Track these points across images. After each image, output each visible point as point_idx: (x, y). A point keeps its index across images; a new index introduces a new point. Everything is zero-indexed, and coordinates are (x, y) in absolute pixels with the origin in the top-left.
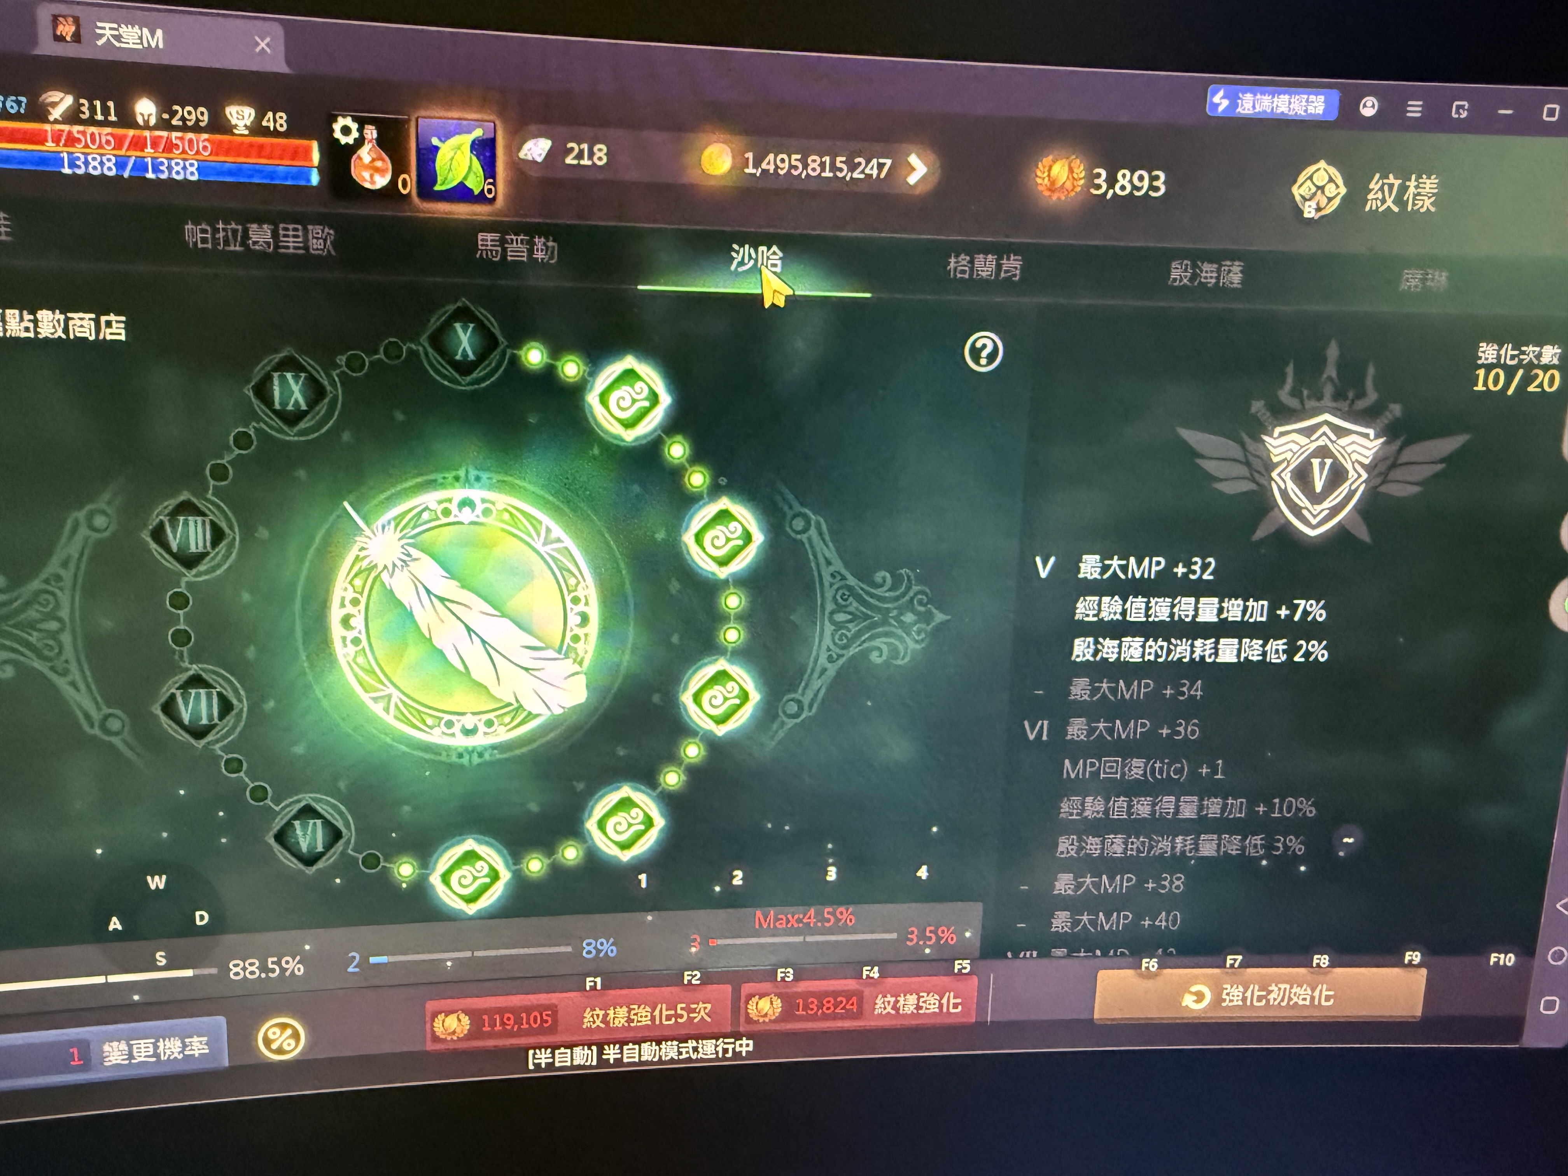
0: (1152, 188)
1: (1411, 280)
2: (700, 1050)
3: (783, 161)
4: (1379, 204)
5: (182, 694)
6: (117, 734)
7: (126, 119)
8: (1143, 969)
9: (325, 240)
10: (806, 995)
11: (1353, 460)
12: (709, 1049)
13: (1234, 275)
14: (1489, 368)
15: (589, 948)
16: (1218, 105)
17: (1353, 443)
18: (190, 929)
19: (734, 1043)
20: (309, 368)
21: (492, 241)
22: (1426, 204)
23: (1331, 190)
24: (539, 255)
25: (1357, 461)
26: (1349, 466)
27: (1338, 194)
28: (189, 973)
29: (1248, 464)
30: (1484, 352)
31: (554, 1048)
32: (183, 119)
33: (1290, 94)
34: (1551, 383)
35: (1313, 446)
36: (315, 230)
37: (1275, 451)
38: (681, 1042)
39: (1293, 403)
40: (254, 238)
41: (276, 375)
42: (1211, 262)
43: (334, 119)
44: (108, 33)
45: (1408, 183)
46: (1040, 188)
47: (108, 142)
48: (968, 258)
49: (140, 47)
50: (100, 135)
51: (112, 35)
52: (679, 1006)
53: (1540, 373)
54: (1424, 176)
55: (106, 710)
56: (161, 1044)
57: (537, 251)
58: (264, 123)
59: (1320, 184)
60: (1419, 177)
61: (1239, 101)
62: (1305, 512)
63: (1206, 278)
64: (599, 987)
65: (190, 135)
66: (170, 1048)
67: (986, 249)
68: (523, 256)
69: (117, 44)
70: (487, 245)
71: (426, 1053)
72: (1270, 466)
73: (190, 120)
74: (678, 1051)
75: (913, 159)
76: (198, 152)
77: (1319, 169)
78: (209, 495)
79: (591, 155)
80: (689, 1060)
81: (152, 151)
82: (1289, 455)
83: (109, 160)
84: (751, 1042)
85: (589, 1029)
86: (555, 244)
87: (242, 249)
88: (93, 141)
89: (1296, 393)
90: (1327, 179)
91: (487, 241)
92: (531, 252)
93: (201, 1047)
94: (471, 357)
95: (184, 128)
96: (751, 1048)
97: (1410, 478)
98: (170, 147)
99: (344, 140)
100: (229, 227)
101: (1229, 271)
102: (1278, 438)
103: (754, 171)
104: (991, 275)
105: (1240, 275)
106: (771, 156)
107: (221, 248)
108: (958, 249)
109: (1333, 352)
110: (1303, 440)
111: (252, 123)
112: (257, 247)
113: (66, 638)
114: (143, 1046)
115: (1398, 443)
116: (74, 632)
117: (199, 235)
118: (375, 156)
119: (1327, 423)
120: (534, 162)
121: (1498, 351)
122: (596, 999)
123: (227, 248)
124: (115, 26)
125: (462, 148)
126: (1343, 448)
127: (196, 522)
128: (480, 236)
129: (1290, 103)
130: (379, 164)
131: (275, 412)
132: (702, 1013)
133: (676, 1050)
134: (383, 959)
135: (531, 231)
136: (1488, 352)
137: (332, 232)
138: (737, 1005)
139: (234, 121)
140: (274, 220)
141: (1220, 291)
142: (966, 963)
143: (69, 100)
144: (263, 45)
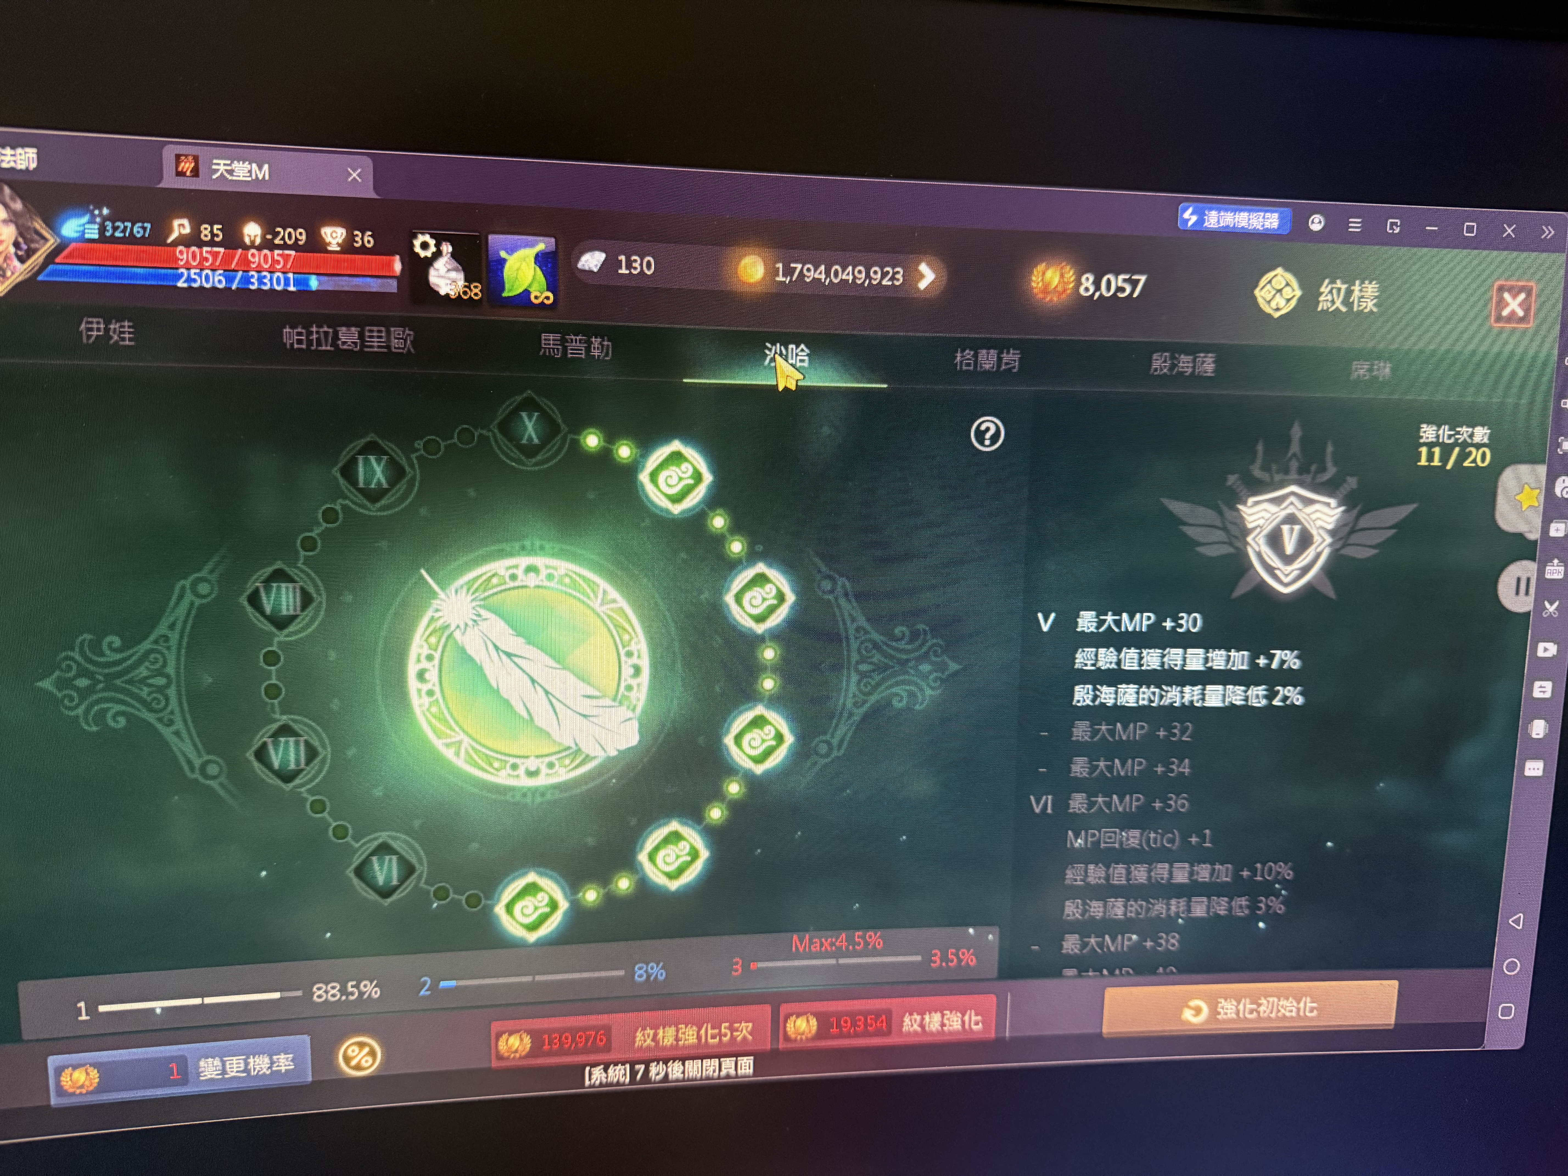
1: (1360, 370)
4: (1329, 304)
5: (273, 742)
6: (214, 778)
9: (405, 340)
13: (1208, 365)
14: (1431, 445)
15: (640, 973)
16: (1188, 220)
17: (1317, 511)
20: (390, 452)
22: (1369, 305)
23: (1288, 293)
26: (1314, 532)
27: (1294, 296)
28: (276, 995)
30: (1425, 432)
33: (1249, 211)
34: (1483, 460)
35: (1283, 514)
37: (1248, 519)
40: (343, 339)
41: (361, 458)
42: (1187, 354)
43: (415, 236)
44: (222, 168)
45: (1352, 288)
46: (1035, 291)
48: (972, 353)
49: (249, 179)
51: (226, 170)
53: (1473, 450)
54: (1367, 282)
55: (206, 757)
56: (251, 1060)
59: (1279, 287)
60: (1362, 282)
62: (1277, 572)
63: (1183, 367)
67: (988, 344)
69: (230, 178)
72: (1246, 532)
75: (923, 268)
77: (1276, 276)
78: (300, 565)
82: (1261, 522)
85: (641, 1048)
87: (332, 349)
90: (1284, 283)
93: (287, 1063)
94: (536, 441)
97: (1369, 543)
99: (423, 254)
101: (1204, 362)
102: (1252, 506)
105: (1212, 365)
108: (965, 344)
110: (1273, 508)
111: (344, 240)
112: (345, 347)
113: (172, 692)
114: (235, 1062)
116: (178, 686)
117: (296, 337)
119: (1293, 493)
121: (1438, 430)
123: (320, 348)
124: (228, 162)
125: (527, 260)
126: (1308, 515)
127: (287, 588)
129: (1249, 219)
131: (360, 490)
132: (744, 1031)
134: (453, 983)
136: (1428, 433)
137: (411, 333)
140: (360, 323)
141: (1196, 378)
144: (354, 175)
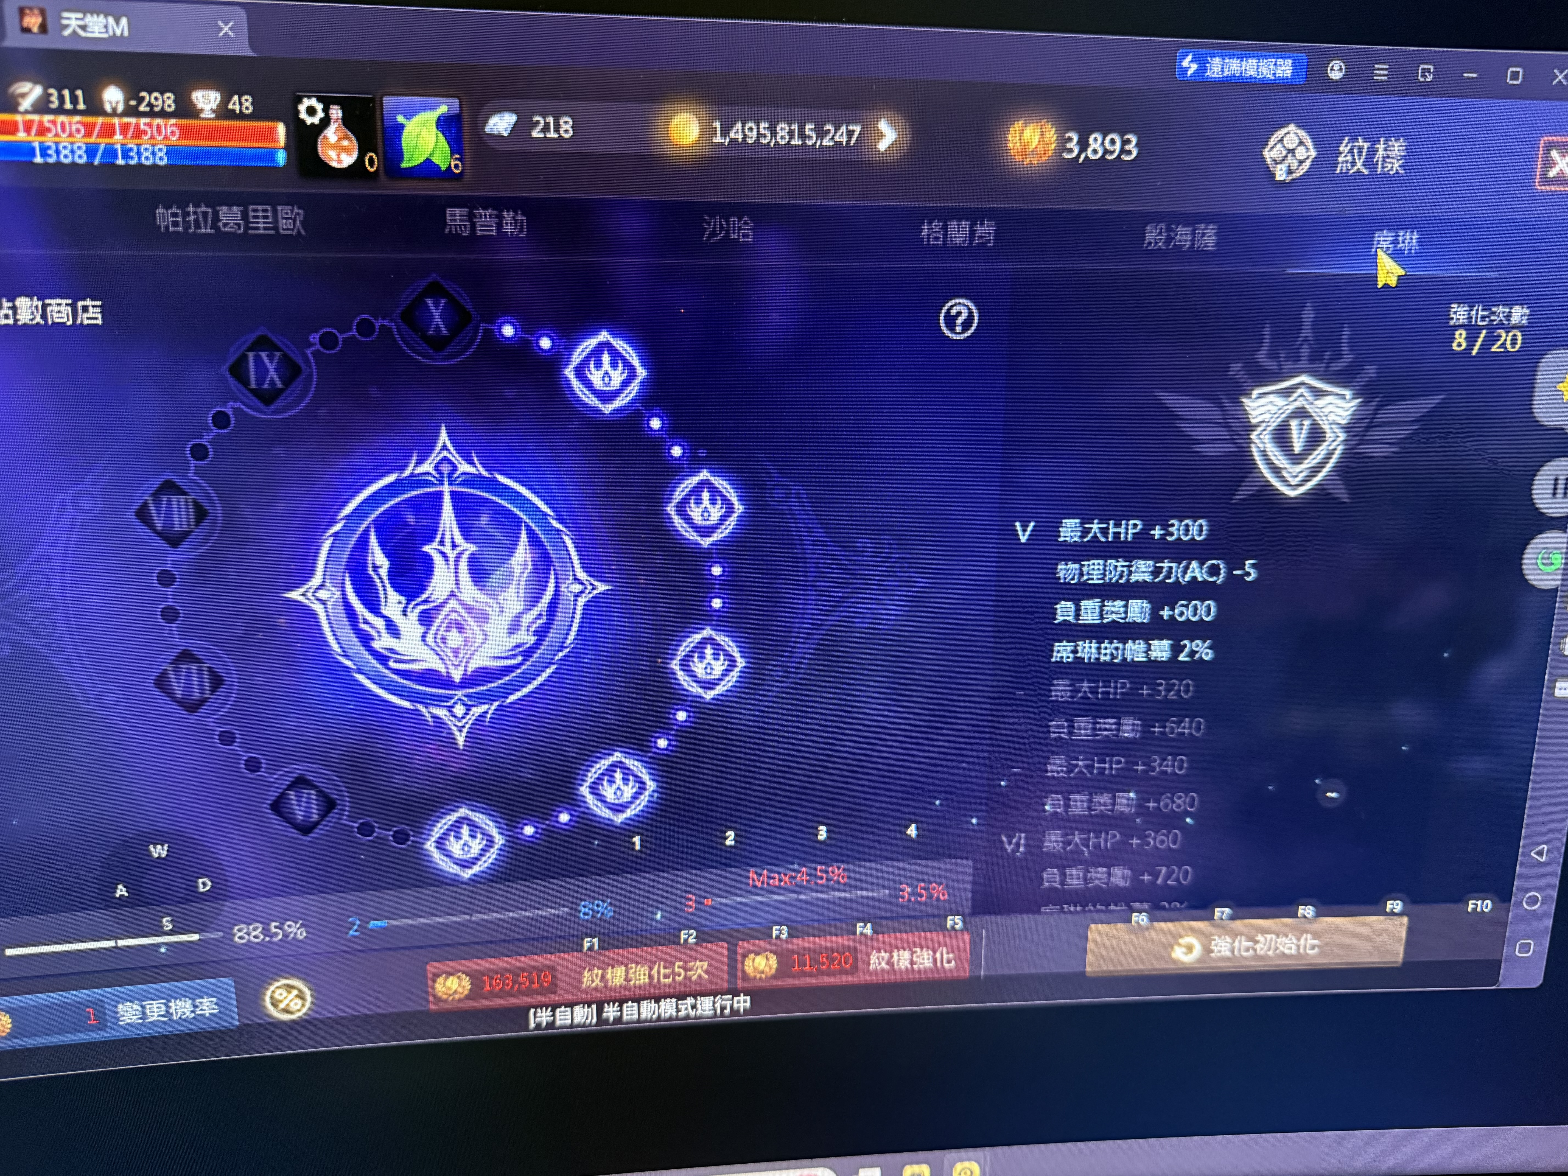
0: (1123, 151)
2: (699, 1006)
3: (751, 129)
7: (95, 108)
8: (1133, 922)
10: (801, 952)
11: (1331, 420)
12: (707, 1005)
18: (194, 896)
19: (733, 999)
21: (460, 215)
24: (508, 229)
25: (1334, 422)
29: (1227, 426)
31: (554, 1007)
32: (150, 104)
36: (283, 210)
38: (679, 999)
39: (1271, 365)
47: (78, 131)
50: (70, 123)
52: (677, 964)
57: (507, 224)
58: (230, 106)
61: (1208, 65)
64: (596, 947)
65: (158, 121)
66: (181, 1008)
68: (492, 231)
70: (455, 221)
71: (427, 1013)
73: (157, 106)
74: (677, 1008)
76: (166, 138)
79: (557, 129)
80: (687, 1017)
81: (121, 137)
83: (79, 148)
84: (748, 998)
86: (524, 218)
88: (63, 129)
89: (1273, 355)
91: (455, 215)
92: (499, 226)
95: (152, 114)
96: (748, 1004)
98: (138, 133)
100: (199, 210)
103: (723, 141)
104: (965, 242)
106: (739, 125)
107: (191, 231)
109: (1308, 315)
115: (1375, 403)
118: (341, 135)
120: (500, 136)
122: (593, 959)
128: (449, 211)
130: (345, 143)
133: (674, 1006)
135: (498, 204)
138: (734, 962)
139: (200, 106)
142: (958, 919)
143: (38, 91)
